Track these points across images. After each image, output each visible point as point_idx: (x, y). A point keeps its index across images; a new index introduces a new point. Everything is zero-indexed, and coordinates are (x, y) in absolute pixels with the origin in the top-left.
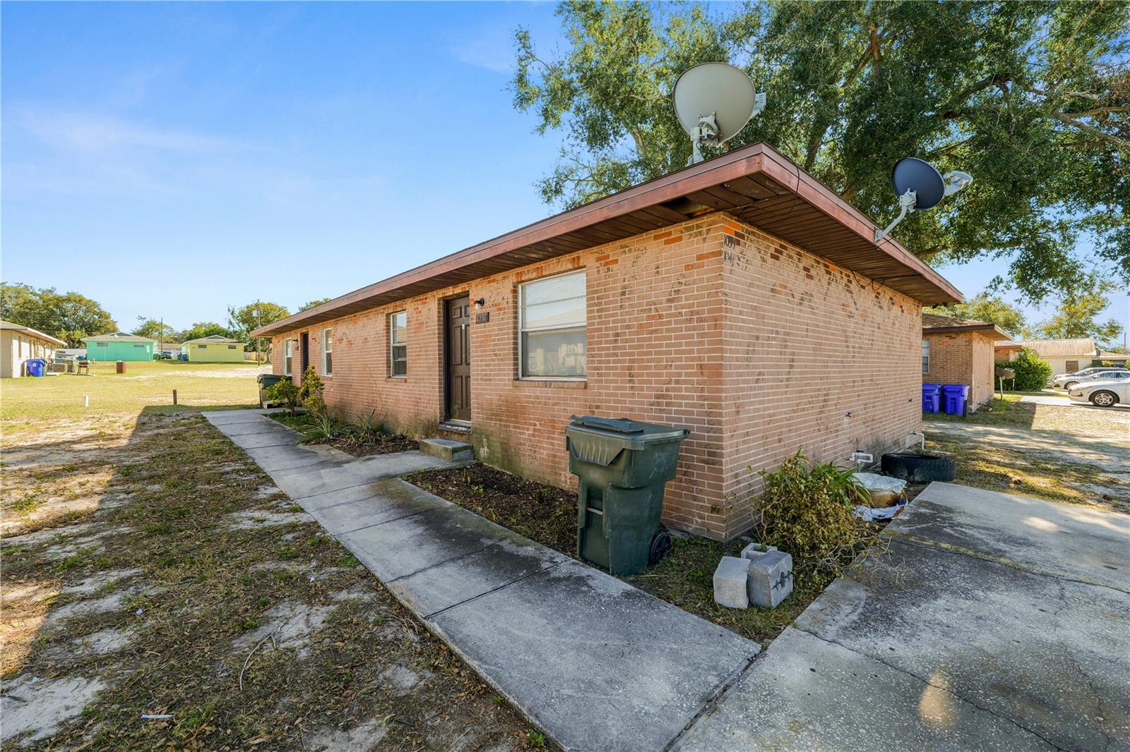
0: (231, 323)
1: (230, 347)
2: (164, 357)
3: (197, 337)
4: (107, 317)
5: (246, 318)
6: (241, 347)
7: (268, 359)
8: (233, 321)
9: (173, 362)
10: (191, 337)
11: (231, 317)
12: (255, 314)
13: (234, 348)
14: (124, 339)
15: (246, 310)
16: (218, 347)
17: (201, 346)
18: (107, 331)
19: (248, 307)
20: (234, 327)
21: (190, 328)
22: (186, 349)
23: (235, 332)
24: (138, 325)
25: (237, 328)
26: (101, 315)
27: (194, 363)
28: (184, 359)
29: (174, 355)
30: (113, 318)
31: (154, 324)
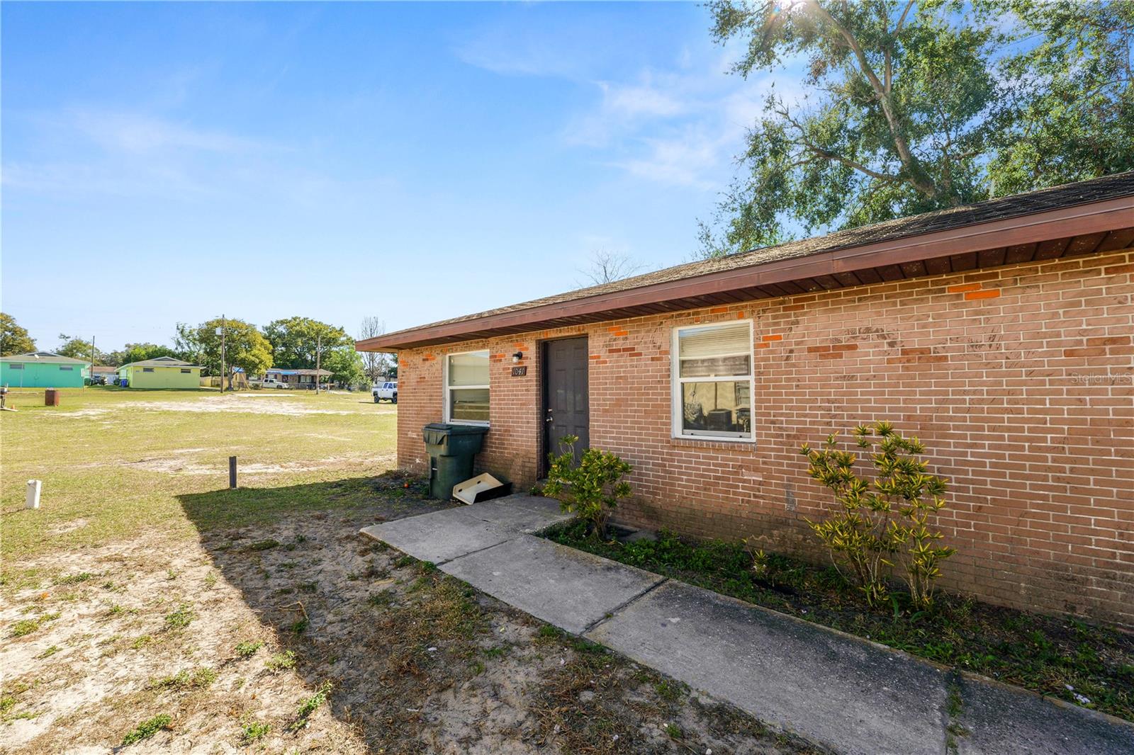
0: (179, 343)
1: (183, 371)
2: (96, 382)
3: (137, 359)
4: (23, 333)
5: (206, 336)
6: (196, 371)
7: (230, 385)
8: (182, 341)
9: (109, 389)
10: (129, 359)
11: (179, 335)
12: (218, 331)
13: (189, 371)
14: (47, 360)
15: (205, 327)
16: (167, 372)
17: (146, 370)
18: (23, 351)
19: (208, 324)
20: (182, 348)
21: (121, 349)
22: (126, 373)
23: (184, 354)
24: (60, 345)
25: (186, 349)
26: (14, 331)
27: (138, 390)
28: (122, 385)
29: (109, 380)
30: (31, 335)
31: (80, 343)
